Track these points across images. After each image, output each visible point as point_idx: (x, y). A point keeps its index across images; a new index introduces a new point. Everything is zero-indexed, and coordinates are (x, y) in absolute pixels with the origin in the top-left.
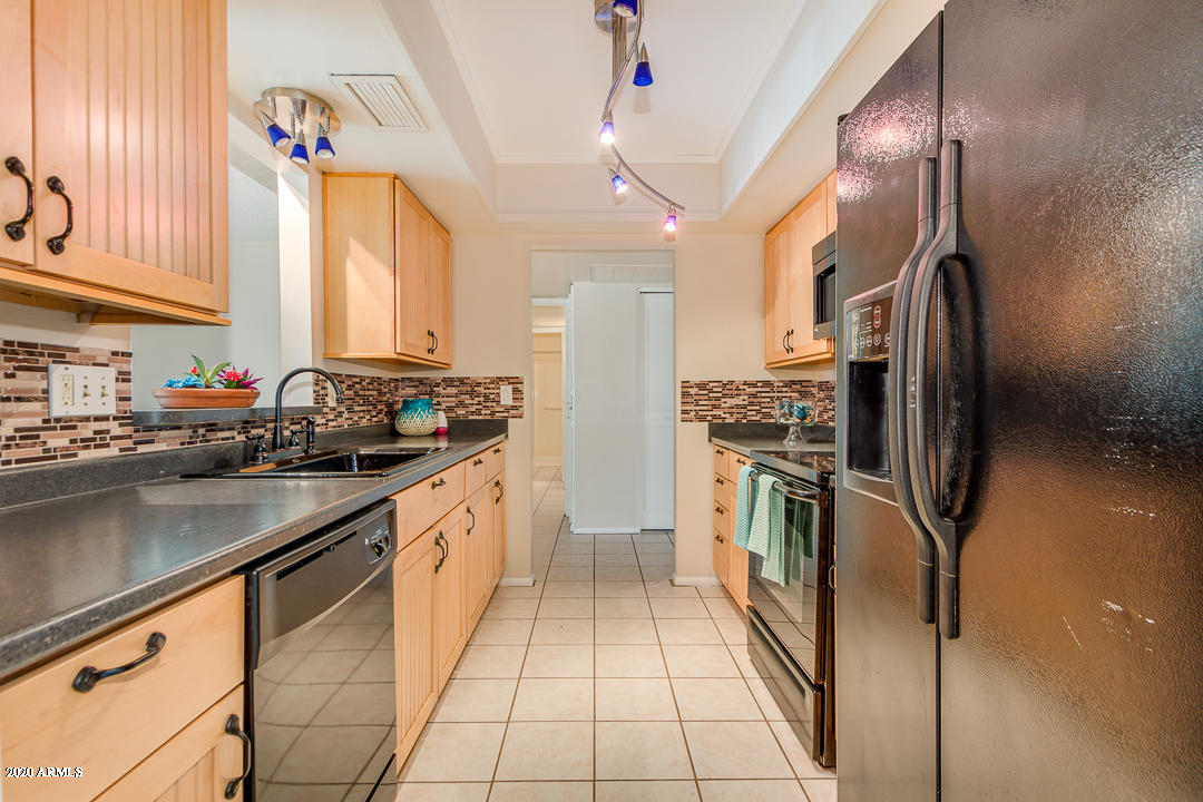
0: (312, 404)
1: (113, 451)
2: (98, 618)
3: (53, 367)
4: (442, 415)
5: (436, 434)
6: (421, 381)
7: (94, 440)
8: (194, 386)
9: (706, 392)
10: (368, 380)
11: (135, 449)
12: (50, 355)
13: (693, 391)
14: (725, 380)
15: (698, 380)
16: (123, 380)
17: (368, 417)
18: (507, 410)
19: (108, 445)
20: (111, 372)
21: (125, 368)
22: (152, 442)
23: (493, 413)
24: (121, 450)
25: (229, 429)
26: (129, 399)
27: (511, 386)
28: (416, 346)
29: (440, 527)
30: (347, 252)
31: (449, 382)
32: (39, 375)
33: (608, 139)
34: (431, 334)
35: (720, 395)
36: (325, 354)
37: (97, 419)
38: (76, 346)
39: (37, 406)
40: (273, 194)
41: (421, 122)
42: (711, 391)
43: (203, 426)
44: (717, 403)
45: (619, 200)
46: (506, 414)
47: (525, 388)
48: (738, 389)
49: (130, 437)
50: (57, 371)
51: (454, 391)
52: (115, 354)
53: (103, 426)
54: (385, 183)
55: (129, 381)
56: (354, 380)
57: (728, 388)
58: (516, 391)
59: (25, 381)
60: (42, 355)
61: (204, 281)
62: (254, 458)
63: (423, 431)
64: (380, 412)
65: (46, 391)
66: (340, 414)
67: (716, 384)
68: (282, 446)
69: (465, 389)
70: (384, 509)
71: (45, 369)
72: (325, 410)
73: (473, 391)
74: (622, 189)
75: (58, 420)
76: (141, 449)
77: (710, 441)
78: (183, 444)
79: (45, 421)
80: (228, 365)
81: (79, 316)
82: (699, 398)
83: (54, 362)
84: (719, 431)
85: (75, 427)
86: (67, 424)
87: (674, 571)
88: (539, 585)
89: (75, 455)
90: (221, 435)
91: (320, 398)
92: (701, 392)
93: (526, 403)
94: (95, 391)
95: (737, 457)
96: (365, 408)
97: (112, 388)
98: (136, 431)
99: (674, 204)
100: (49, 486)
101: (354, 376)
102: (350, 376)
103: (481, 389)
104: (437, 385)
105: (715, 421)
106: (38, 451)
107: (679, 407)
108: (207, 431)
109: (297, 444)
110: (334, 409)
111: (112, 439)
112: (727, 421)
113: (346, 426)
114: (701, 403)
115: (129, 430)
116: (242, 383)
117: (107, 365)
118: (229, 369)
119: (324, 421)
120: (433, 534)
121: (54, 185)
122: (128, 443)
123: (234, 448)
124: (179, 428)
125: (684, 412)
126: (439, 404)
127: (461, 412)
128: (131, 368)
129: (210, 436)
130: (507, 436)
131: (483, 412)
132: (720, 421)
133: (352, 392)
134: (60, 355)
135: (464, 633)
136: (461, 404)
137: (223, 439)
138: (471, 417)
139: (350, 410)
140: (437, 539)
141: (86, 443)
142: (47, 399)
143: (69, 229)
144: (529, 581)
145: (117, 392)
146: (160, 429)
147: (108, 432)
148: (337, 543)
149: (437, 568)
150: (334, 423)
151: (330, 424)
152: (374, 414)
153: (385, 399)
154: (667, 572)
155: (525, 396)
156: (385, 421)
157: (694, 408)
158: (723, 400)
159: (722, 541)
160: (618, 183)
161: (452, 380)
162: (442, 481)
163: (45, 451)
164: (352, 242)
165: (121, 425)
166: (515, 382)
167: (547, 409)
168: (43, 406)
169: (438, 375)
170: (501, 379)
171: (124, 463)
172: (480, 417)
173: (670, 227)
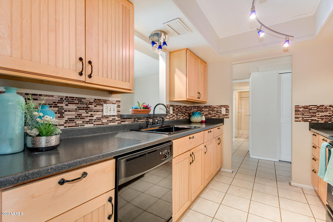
0: (165, 113)
1: (116, 123)
2: (65, 167)
3: (104, 104)
4: (204, 116)
5: (202, 122)
6: (198, 107)
7: (112, 121)
8: (137, 108)
9: (308, 110)
10: (183, 107)
11: (121, 123)
12: (103, 102)
13: (300, 110)
14: (318, 105)
15: (303, 105)
16: (119, 107)
17: (182, 117)
18: (224, 116)
19: (115, 122)
20: (116, 105)
21: (119, 104)
22: (125, 121)
23: (219, 117)
24: (118, 123)
25: (143, 119)
26: (120, 112)
27: (225, 108)
28: (193, 97)
29: (192, 151)
30: (175, 72)
31: (206, 107)
32: (101, 106)
33: (253, 17)
34: (199, 93)
35: (316, 111)
36: (170, 100)
37: (113, 116)
38: (109, 99)
39: (100, 113)
40: (158, 61)
41: (190, 31)
42: (311, 109)
43: (137, 118)
44: (314, 114)
45: (262, 40)
46: (223, 117)
47: (230, 109)
48: (326, 108)
49: (120, 120)
50: (105, 105)
51: (207, 110)
52: (117, 101)
53: (114, 117)
54: (184, 52)
55: (120, 107)
56: (178, 107)
57: (320, 108)
58: (227, 110)
59: (98, 107)
60: (102, 102)
61: (127, 82)
62: (148, 127)
63: (197, 121)
64: (186, 115)
65: (102, 110)
66: (174, 116)
67: (314, 107)
68: (155, 124)
69: (211, 109)
70: (169, 144)
71: (102, 105)
72: (169, 115)
73: (213, 110)
74: (262, 35)
75: (105, 116)
76: (122, 123)
77: (310, 130)
78: (132, 122)
79: (102, 116)
80: (144, 103)
81: (109, 93)
82: (304, 112)
83: (104, 103)
84: (314, 126)
85: (108, 118)
86: (107, 117)
87: (291, 180)
88: (234, 173)
89: (108, 124)
90: (141, 120)
91: (168, 112)
92: (305, 110)
93: (230, 113)
94: (112, 110)
95: (323, 138)
96: (181, 114)
97: (116, 109)
98: (121, 119)
99: (288, 36)
100: (102, 130)
101: (178, 106)
102: (177, 106)
103: (215, 109)
104: (203, 108)
105: (312, 122)
106: (100, 123)
107: (294, 116)
108: (138, 119)
109: (159, 124)
110: (172, 115)
111: (116, 120)
112: (319, 122)
113: (175, 119)
114: (305, 114)
115: (119, 119)
116: (147, 108)
117: (115, 104)
118: (145, 104)
119: (169, 118)
120: (189, 153)
121: (90, 62)
122: (119, 122)
123: (144, 123)
124: (131, 118)
125: (296, 118)
126: (203, 113)
127: (209, 116)
128: (120, 104)
129: (139, 120)
130: (223, 124)
131: (216, 116)
132: (316, 122)
133: (177, 110)
134: (105, 102)
135: (203, 184)
136: (210, 114)
137: (142, 121)
138: (212, 118)
139: (177, 115)
140: (191, 154)
141: (111, 121)
142: (103, 111)
143: (92, 72)
144: (231, 171)
145: (117, 110)
146: (127, 118)
147: (115, 119)
148: (148, 153)
149: (191, 163)
150: (172, 118)
151: (171, 118)
152: (184, 116)
153: (188, 112)
154: (288, 179)
155: (230, 111)
156: (188, 118)
157: (301, 116)
158: (317, 113)
159: (315, 172)
160: (260, 33)
161: (207, 106)
162: (193, 137)
163: (102, 123)
164: (176, 69)
165: (118, 117)
166: (226, 107)
167: (246, 115)
168: (102, 113)
169: (203, 105)
170: (222, 106)
171: (117, 126)
172: (215, 118)
173: (286, 45)
